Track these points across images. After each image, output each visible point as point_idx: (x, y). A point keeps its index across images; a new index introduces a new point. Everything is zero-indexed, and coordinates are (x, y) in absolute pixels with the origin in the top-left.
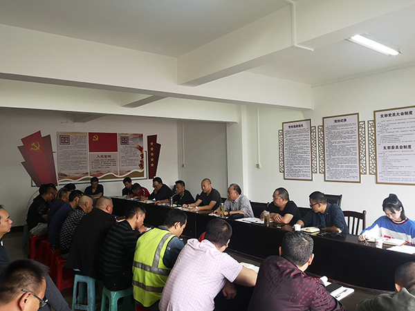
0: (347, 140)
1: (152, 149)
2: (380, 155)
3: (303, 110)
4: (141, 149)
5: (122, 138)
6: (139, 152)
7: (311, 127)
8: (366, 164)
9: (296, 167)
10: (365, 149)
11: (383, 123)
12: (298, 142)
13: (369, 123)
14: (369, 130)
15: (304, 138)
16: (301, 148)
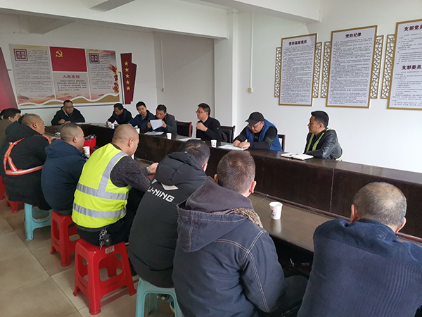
0: (359, 58)
1: (127, 70)
4: (114, 69)
5: (91, 55)
6: (112, 74)
7: (316, 44)
8: (378, 86)
9: (293, 91)
10: (380, 69)
11: (405, 38)
12: (298, 62)
13: (388, 37)
14: (387, 47)
15: (307, 58)
16: (303, 69)
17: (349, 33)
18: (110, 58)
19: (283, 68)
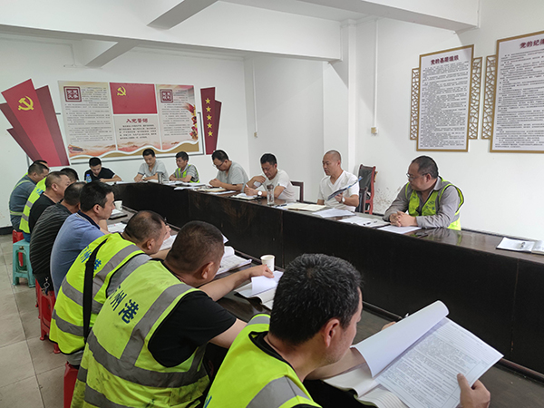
0: (542, 78)
1: (208, 109)
4: (192, 109)
5: (162, 92)
6: (190, 115)
7: (473, 59)
9: (438, 129)
12: (446, 88)
15: (459, 81)
16: (452, 97)
17: (526, 40)
18: (187, 94)
19: (421, 98)
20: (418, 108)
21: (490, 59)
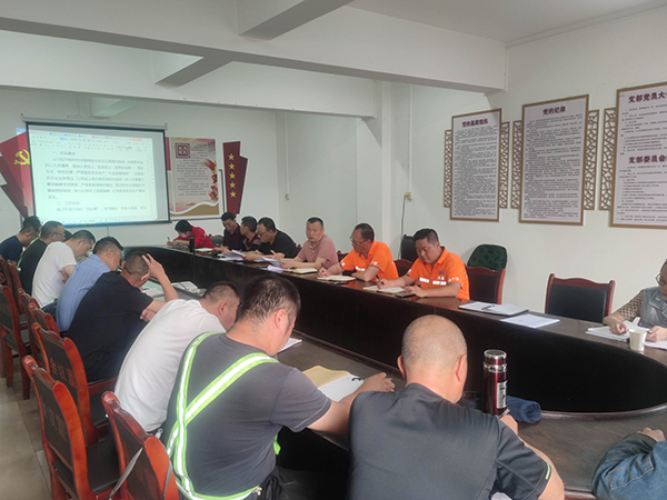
0: (564, 146)
1: (232, 166)
2: (622, 174)
3: (489, 92)
4: (212, 166)
5: (178, 146)
6: (209, 172)
7: (501, 124)
8: (594, 190)
9: (471, 197)
10: (595, 163)
11: (631, 113)
12: (477, 152)
13: (605, 113)
14: (604, 128)
15: (488, 145)
16: (483, 163)
17: (548, 107)
18: (206, 149)
19: (454, 162)
20: (451, 172)
21: (518, 124)
